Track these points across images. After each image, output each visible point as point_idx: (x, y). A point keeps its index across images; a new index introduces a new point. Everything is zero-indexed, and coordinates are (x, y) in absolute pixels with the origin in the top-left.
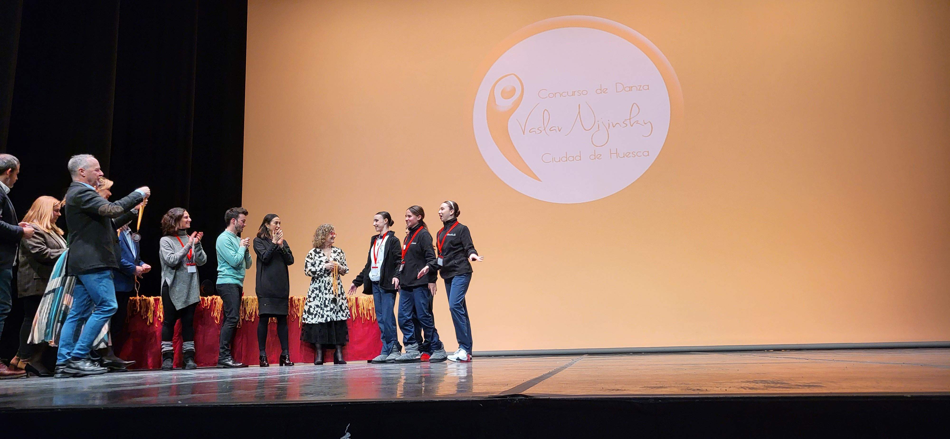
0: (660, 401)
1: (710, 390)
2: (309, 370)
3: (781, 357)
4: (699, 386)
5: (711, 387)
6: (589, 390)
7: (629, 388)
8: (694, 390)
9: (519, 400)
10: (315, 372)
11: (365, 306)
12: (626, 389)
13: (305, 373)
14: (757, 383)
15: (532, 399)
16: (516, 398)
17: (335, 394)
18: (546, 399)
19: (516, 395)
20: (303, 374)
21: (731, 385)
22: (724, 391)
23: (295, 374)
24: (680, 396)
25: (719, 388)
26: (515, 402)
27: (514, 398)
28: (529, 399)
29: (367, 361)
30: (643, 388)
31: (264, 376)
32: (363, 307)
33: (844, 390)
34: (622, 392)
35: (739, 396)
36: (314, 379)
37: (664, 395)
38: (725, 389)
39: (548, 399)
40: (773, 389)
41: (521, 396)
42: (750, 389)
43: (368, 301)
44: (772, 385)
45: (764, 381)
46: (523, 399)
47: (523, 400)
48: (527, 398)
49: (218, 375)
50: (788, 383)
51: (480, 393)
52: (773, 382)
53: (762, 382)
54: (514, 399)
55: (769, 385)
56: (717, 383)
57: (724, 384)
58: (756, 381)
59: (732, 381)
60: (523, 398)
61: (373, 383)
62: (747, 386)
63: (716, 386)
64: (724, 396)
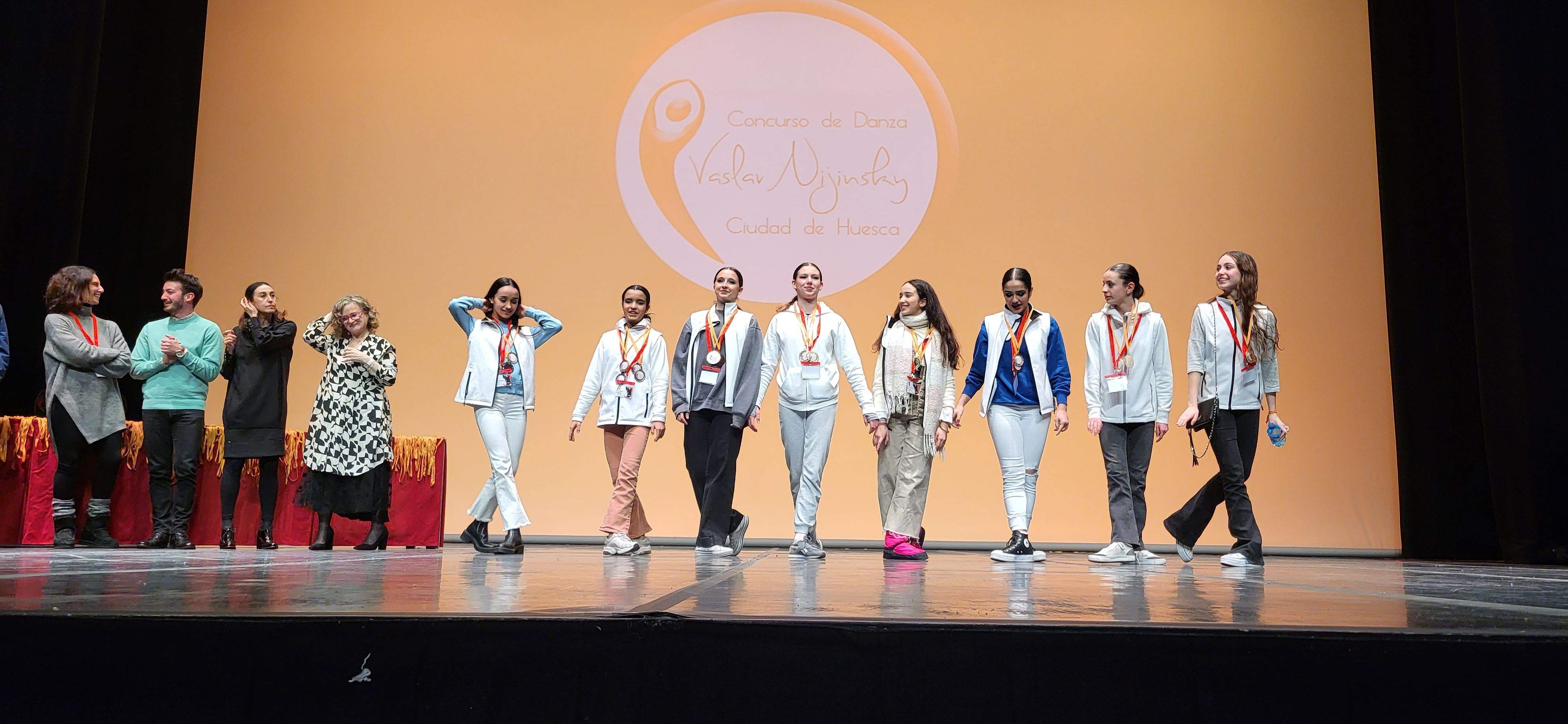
0: (886, 629)
1: (963, 613)
2: (299, 558)
3: (1072, 564)
4: (946, 605)
5: (965, 608)
6: (777, 608)
7: (838, 607)
8: (939, 613)
9: (661, 621)
10: (310, 562)
11: (407, 453)
12: (835, 608)
13: (292, 564)
14: (1033, 604)
15: (682, 620)
16: (658, 618)
17: (347, 603)
18: (707, 621)
19: (658, 613)
20: (288, 564)
21: (995, 606)
22: (984, 616)
23: (274, 564)
24: (916, 623)
25: (977, 611)
26: (656, 624)
27: (653, 618)
28: (679, 620)
29: (405, 547)
30: (861, 607)
31: (216, 565)
32: (404, 455)
33: (1157, 618)
34: (828, 612)
35: (1004, 624)
36: (308, 572)
37: (892, 619)
38: (985, 612)
39: (710, 621)
40: (1056, 614)
41: (664, 616)
42: (1022, 613)
43: (413, 445)
44: (1055, 608)
45: (1044, 601)
46: (670, 620)
47: (668, 622)
48: (676, 619)
49: (129, 561)
50: (1079, 606)
51: (597, 609)
52: (1056, 604)
53: (1041, 602)
54: (654, 620)
55: (1050, 607)
56: (974, 602)
57: (985, 604)
58: (1033, 600)
59: (997, 600)
60: (670, 618)
61: (414, 585)
62: (1018, 608)
63: (973, 607)
64: (983, 624)
